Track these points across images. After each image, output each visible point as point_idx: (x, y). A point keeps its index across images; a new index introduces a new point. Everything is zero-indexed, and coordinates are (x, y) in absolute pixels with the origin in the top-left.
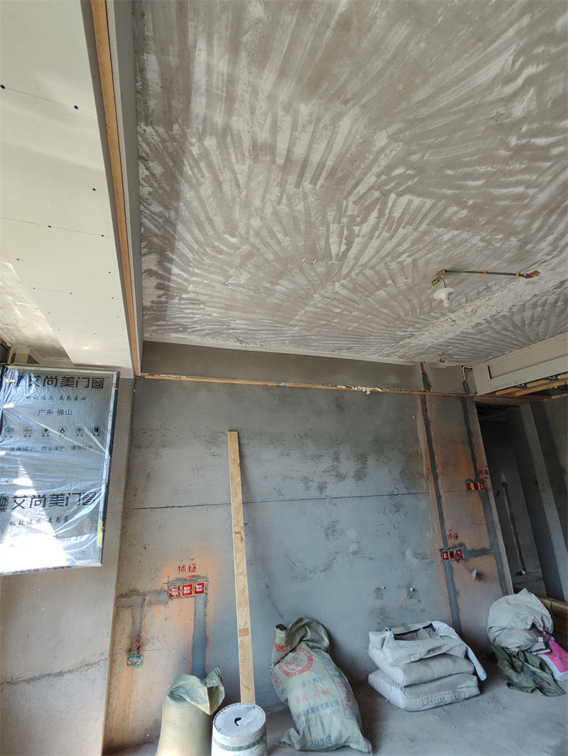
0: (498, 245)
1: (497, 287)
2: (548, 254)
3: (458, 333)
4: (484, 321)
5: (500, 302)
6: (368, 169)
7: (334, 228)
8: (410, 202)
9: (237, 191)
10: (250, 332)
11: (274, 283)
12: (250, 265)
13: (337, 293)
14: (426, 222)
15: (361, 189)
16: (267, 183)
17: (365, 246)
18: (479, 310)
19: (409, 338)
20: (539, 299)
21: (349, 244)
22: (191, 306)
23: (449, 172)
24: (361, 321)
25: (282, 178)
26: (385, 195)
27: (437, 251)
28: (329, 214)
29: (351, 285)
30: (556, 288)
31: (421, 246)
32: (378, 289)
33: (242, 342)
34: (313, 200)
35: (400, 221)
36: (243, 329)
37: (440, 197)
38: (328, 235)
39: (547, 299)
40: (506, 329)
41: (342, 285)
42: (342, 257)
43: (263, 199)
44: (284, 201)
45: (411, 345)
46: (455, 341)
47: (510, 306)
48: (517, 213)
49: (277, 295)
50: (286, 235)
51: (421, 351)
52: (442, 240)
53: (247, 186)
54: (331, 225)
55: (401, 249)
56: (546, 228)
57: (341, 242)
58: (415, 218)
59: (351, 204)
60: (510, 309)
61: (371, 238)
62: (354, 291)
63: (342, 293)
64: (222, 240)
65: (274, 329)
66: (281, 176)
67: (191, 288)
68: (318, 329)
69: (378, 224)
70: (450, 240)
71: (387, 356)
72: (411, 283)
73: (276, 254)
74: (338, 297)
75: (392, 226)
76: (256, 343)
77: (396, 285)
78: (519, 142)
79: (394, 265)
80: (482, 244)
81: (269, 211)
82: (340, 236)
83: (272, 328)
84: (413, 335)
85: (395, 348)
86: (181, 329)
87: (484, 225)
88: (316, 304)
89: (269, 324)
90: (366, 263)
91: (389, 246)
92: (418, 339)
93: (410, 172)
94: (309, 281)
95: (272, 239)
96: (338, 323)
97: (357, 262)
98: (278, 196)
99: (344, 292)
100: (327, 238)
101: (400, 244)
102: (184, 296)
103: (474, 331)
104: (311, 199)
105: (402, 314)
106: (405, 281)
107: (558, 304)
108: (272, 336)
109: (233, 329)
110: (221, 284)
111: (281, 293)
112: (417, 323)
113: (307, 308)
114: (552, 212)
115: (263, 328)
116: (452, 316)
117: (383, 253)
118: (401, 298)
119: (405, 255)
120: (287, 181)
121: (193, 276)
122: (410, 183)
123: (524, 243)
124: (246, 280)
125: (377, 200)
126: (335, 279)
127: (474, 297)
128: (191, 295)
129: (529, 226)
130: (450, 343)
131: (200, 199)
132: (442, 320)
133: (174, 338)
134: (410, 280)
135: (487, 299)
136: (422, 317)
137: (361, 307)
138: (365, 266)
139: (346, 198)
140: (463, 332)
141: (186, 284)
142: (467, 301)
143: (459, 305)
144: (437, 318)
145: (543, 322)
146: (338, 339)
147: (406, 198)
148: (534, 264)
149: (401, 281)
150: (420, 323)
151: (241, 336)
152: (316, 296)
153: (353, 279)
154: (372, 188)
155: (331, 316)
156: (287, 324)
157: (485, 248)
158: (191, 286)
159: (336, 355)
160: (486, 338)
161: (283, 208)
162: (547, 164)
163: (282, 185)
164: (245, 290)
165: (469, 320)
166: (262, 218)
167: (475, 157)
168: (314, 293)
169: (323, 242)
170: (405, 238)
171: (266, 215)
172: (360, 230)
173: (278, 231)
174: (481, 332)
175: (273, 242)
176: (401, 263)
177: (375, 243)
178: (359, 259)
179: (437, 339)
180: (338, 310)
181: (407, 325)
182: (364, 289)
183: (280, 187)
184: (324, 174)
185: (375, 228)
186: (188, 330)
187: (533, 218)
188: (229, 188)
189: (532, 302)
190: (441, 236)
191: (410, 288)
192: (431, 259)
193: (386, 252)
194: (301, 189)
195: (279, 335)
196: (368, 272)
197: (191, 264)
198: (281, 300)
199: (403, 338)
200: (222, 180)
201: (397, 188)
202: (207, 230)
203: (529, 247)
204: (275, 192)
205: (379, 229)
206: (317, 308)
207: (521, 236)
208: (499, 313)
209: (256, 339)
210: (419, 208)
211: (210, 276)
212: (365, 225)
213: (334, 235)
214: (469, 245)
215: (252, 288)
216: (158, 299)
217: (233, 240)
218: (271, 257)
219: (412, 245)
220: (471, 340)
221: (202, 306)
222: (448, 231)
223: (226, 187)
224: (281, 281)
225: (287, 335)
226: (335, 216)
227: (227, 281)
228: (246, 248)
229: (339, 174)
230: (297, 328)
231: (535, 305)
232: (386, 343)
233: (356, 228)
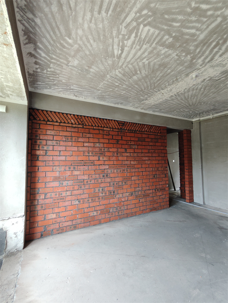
0: (183, 58)
1: (180, 80)
2: (201, 66)
3: (164, 99)
4: (174, 95)
5: (181, 87)
6: (131, 8)
7: (116, 40)
8: (149, 30)
9: (70, 11)
10: (80, 92)
11: (90, 67)
12: (78, 56)
13: (117, 75)
14: (155, 42)
15: (128, 20)
16: (85, 9)
17: (129, 52)
18: (173, 90)
19: (145, 100)
20: (195, 87)
21: (122, 50)
22: (52, 76)
23: (166, 16)
24: (127, 90)
25: (92, 7)
26: (139, 24)
27: (159, 59)
28: (113, 32)
29: (123, 72)
30: (202, 82)
31: (152, 55)
32: (134, 75)
33: (76, 96)
34: (106, 23)
35: (144, 41)
36: (76, 90)
37: (162, 30)
38: (113, 44)
39: (198, 87)
40: (182, 99)
41: (119, 71)
42: (119, 57)
43: (83, 19)
44: (93, 21)
45: (146, 103)
46: (163, 103)
47: (184, 89)
48: (191, 43)
49: (91, 74)
50: (94, 41)
51: (149, 107)
52: (161, 53)
53: (75, 10)
54: (115, 39)
55: (144, 56)
56: (201, 53)
57: (119, 49)
58: (150, 40)
59: (123, 28)
60: (184, 90)
61: (131, 48)
62: (124, 75)
63: (119, 76)
64: (64, 40)
65: (90, 91)
66: (91, 5)
67: (51, 65)
68: (109, 93)
69: (135, 41)
70: (164, 54)
71: (136, 108)
72: (147, 74)
73: (90, 51)
74: (117, 77)
75: (141, 42)
76: (83, 97)
77: (141, 74)
78: (195, 5)
79: (141, 64)
80: (176, 57)
81: (86, 26)
82: (119, 45)
83: (89, 91)
84: (147, 99)
85: (139, 104)
86: (48, 87)
87: (178, 47)
88: (108, 80)
89: (88, 88)
90: (129, 61)
91: (139, 53)
92: (149, 101)
93: (150, 13)
94: (105, 68)
95: (88, 43)
96: (117, 90)
97: (125, 61)
98: (90, 18)
99: (120, 75)
100: (113, 46)
101: (144, 53)
102: (49, 70)
103: (170, 99)
104: (106, 22)
105: (143, 89)
106: (145, 72)
107: (202, 90)
108: (89, 94)
109: (72, 89)
110: (65, 65)
111: (93, 73)
112: (149, 93)
113: (104, 82)
114: (204, 45)
115: (85, 90)
116: (162, 91)
117: (137, 57)
118: (143, 80)
119: (145, 59)
120: (94, 9)
121: (52, 59)
122: (149, 20)
123: (193, 58)
124: (77, 64)
125: (135, 27)
126: (116, 68)
127: (171, 83)
128: (52, 70)
129: (195, 50)
130: (161, 104)
131: (52, 13)
132: (158, 93)
133: (46, 92)
134: (147, 72)
135: (176, 84)
136: (151, 91)
137: (127, 83)
138: (129, 62)
139: (121, 24)
140: (166, 99)
141: (49, 63)
142: (168, 85)
143: (165, 86)
144: (156, 92)
145: (196, 97)
146: (117, 98)
147: (147, 28)
148: (195, 70)
149: (143, 72)
150: (150, 94)
151: (76, 93)
152: (108, 76)
153: (123, 69)
154: (132, 20)
155: (114, 87)
156: (96, 89)
157: (178, 60)
158: (51, 64)
159: (116, 106)
160: (174, 103)
161: (93, 25)
162: (205, 19)
163: (92, 11)
164: (76, 70)
165: (168, 94)
166: (83, 30)
167: (177, 10)
168: (107, 74)
169: (111, 48)
170: (146, 50)
171: (85, 28)
172: (127, 43)
173: (91, 39)
174: (173, 100)
175: (88, 45)
176: (144, 63)
177: (133, 51)
178: (126, 59)
179: (156, 102)
180: (117, 84)
181: (145, 94)
182: (128, 74)
183: (91, 12)
184: (112, 8)
185: (133, 43)
186: (52, 88)
187: (197, 46)
188: (66, 9)
189: (192, 88)
190: (161, 51)
191: (147, 76)
192: (156, 62)
193: (138, 57)
194: (101, 15)
195: (92, 94)
196: (130, 66)
197: (51, 52)
198: (93, 76)
199: (143, 100)
200: (62, 3)
201: (144, 22)
202: (57, 33)
203: (194, 61)
204: (88, 15)
205: (135, 44)
206: (108, 82)
207: (192, 55)
208: (180, 91)
209: (83, 95)
210: (153, 34)
211: (60, 60)
212: (129, 41)
213: (116, 45)
214: (172, 57)
215: (80, 69)
216: (36, 70)
217: (70, 41)
218: (88, 53)
219: (149, 54)
220: (169, 103)
221: (57, 76)
222: (164, 49)
223: (65, 8)
224: (93, 67)
225: (96, 94)
226: (116, 34)
227: (68, 64)
228: (76, 46)
229: (118, 9)
230: (100, 91)
231: (193, 90)
232: (136, 102)
233: (125, 42)
